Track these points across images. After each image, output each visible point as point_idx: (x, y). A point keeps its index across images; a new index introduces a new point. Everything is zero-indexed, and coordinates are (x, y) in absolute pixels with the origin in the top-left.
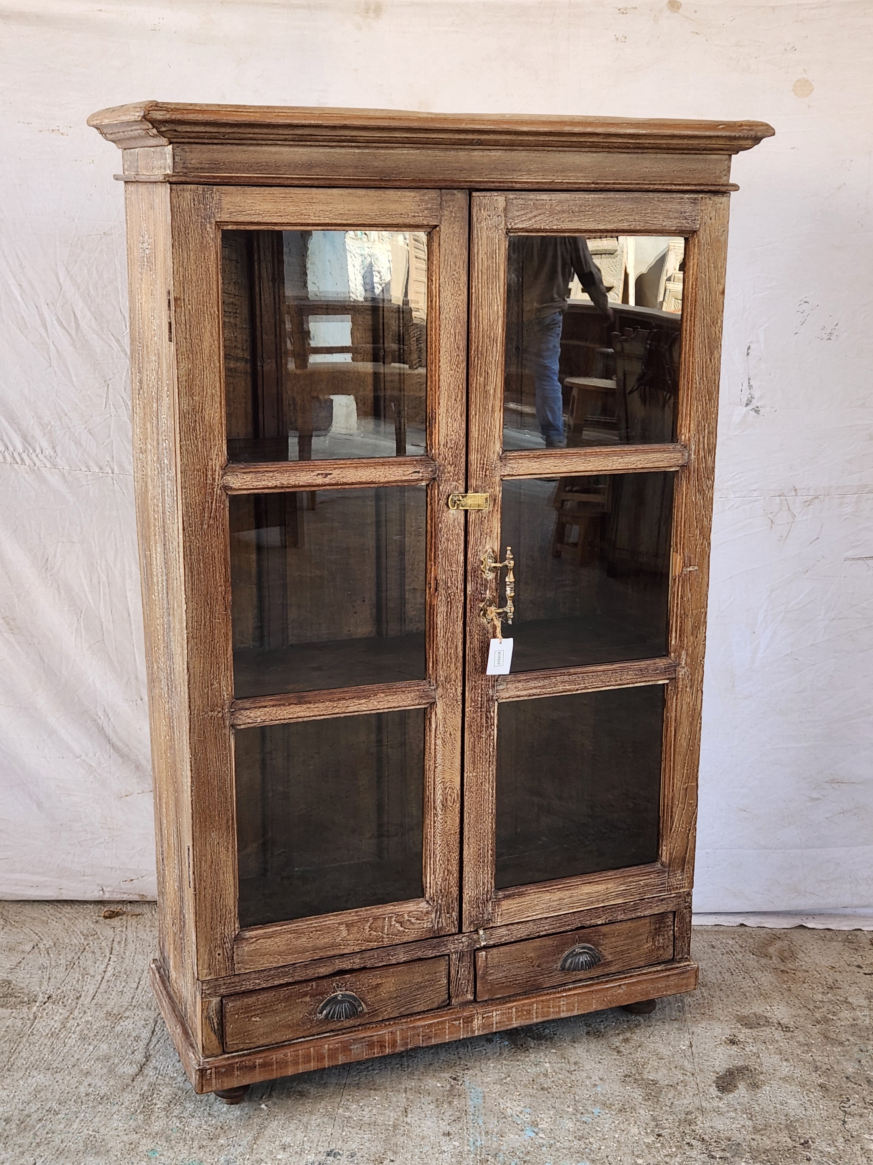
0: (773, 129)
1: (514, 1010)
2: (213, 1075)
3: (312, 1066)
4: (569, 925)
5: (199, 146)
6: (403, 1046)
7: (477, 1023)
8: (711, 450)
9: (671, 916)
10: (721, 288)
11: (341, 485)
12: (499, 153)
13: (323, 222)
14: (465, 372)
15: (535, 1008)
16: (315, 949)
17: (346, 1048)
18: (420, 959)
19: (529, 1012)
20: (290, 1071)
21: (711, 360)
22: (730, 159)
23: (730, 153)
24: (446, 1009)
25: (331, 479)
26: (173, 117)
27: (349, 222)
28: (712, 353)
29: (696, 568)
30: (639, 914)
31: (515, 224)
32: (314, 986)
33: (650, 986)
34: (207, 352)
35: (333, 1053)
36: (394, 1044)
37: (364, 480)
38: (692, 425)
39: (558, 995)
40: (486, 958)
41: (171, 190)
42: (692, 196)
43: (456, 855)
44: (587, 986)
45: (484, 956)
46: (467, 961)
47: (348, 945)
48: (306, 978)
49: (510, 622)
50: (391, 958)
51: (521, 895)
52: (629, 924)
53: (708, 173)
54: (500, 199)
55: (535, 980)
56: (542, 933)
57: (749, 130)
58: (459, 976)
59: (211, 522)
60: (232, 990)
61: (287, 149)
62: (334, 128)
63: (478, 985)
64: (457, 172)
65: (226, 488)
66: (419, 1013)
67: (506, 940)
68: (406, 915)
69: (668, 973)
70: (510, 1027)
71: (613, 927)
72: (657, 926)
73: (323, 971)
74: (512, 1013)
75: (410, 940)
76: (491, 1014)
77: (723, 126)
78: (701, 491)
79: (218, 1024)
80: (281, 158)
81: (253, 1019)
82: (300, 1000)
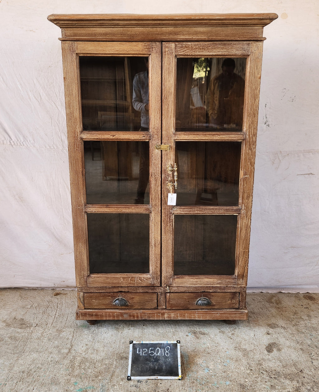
0: (277, 15)
1: (179, 314)
2: (80, 315)
3: (111, 318)
4: (199, 290)
5: (70, 29)
6: (141, 318)
7: (166, 316)
8: (255, 135)
9: (238, 293)
10: (259, 76)
11: (118, 139)
12: (172, 28)
13: (111, 53)
14: (161, 104)
15: (186, 315)
16: (113, 283)
17: (122, 315)
18: (147, 292)
19: (184, 316)
20: (104, 319)
21: (255, 102)
22: (263, 28)
23: (263, 26)
24: (156, 309)
25: (115, 137)
27: (120, 53)
28: (255, 100)
29: (248, 176)
30: (226, 291)
31: (178, 53)
32: (112, 294)
33: (229, 316)
34: (74, 95)
35: (118, 316)
36: (138, 317)
37: (126, 138)
38: (247, 125)
39: (195, 312)
40: (170, 296)
41: (62, 43)
42: (248, 42)
43: (159, 262)
44: (206, 311)
46: (163, 296)
47: (123, 284)
48: (110, 292)
49: (176, 188)
50: (137, 290)
51: (182, 278)
52: (222, 294)
53: (254, 34)
54: (173, 45)
55: (187, 306)
56: (189, 291)
57: (266, 16)
58: (161, 300)
59: (77, 148)
60: (86, 291)
61: (98, 29)
63: (167, 304)
64: (157, 35)
65: (82, 139)
66: (147, 309)
67: (177, 291)
68: (142, 278)
69: (236, 312)
70: (177, 319)
71: (216, 294)
72: (233, 296)
73: (115, 290)
75: (144, 286)
76: (171, 314)
78: (250, 149)
79: (83, 300)
80: (96, 32)
81: (93, 300)
82: (107, 297)
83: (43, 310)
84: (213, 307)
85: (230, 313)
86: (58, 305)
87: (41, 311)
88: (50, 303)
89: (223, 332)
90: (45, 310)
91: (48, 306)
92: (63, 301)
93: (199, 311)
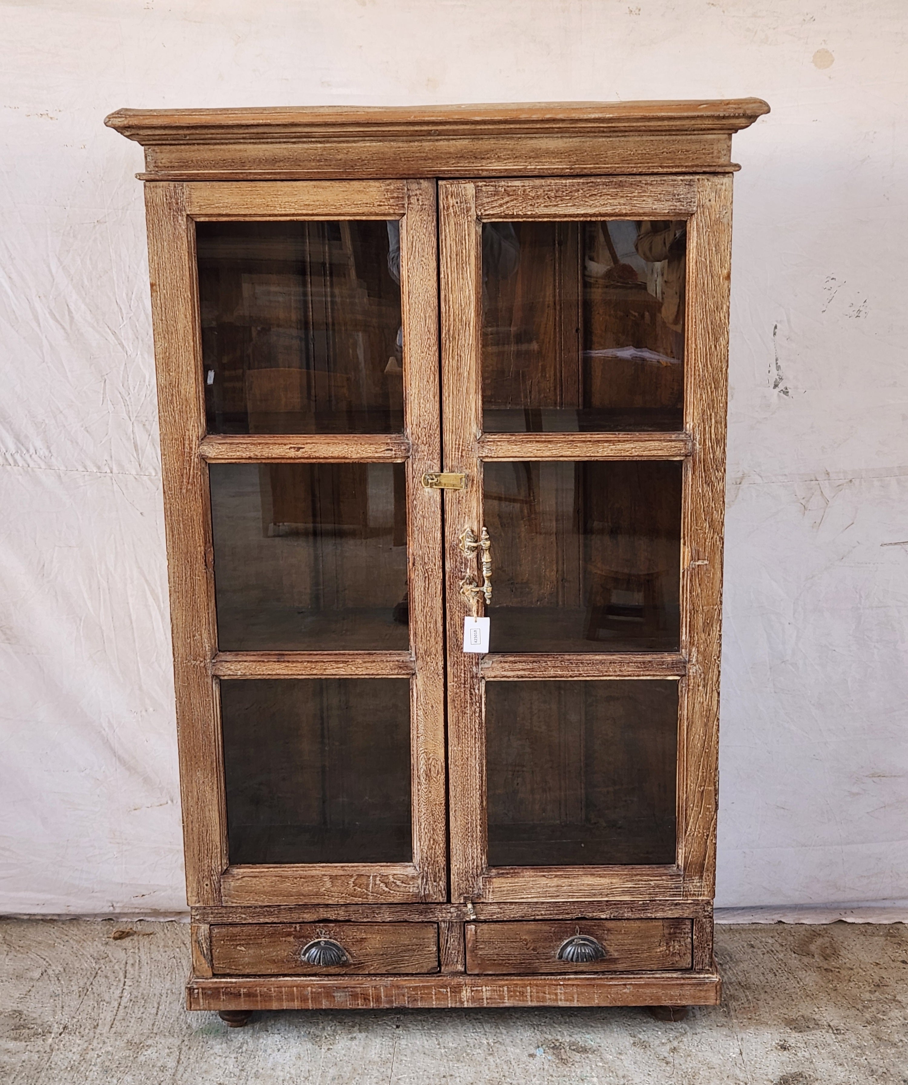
0: (769, 105)
1: (506, 988)
2: (201, 995)
3: (296, 1005)
4: (568, 914)
5: (168, 147)
6: (387, 1003)
7: (466, 994)
8: (721, 441)
9: (688, 922)
10: (725, 272)
11: (313, 458)
12: (466, 142)
13: (289, 212)
14: (437, 354)
15: (529, 991)
16: (300, 894)
17: (329, 993)
18: (406, 921)
19: (522, 994)
20: (275, 1006)
21: (715, 346)
22: (730, 139)
23: (728, 132)
24: (435, 975)
25: (303, 453)
27: (315, 212)
28: (716, 340)
29: (706, 562)
30: (649, 915)
31: (485, 210)
32: (298, 928)
33: (661, 992)
34: (181, 332)
35: (316, 997)
36: (378, 999)
37: (336, 454)
38: (695, 414)
39: (554, 982)
40: (476, 932)
41: (145, 186)
42: (687, 177)
43: (442, 826)
44: (588, 979)
45: (473, 930)
46: (456, 932)
47: (332, 896)
48: (291, 921)
49: (488, 602)
50: (376, 915)
51: (515, 875)
52: (638, 923)
53: (704, 154)
54: (469, 188)
55: (530, 964)
56: (537, 917)
57: (737, 108)
58: (448, 945)
59: (190, 487)
60: (219, 920)
61: (251, 146)
63: (467, 958)
64: (422, 162)
65: (203, 458)
66: (407, 975)
67: (498, 917)
68: (391, 877)
69: (682, 982)
70: (501, 1005)
71: (619, 923)
72: (672, 931)
73: (308, 917)
74: (503, 992)
75: (396, 901)
76: (480, 988)
77: (705, 106)
78: (709, 483)
79: (207, 949)
80: (245, 154)
81: (238, 948)
82: (284, 939)
83: (82, 984)
84: (613, 967)
85: (662, 985)
86: (129, 967)
87: (75, 988)
88: (102, 961)
89: (645, 1046)
90: (88, 983)
91: (97, 973)
92: (144, 958)
93: (569, 979)
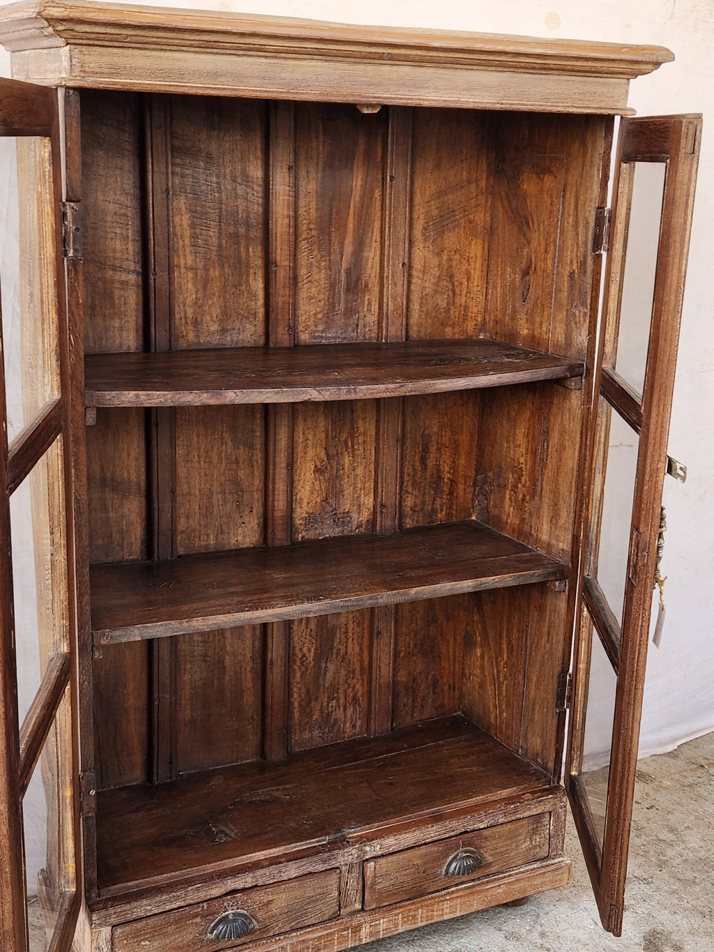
0: (673, 54)
1: (400, 916)
4: (453, 831)
5: (98, 49)
7: (365, 931)
9: (547, 816)
12: (408, 69)
15: (420, 913)
18: (311, 873)
19: (414, 917)
22: (628, 84)
23: (628, 77)
24: (334, 920)
26: (72, 15)
30: (518, 816)
32: (205, 907)
33: (526, 884)
39: (441, 899)
40: (375, 868)
44: (469, 888)
45: (373, 866)
46: (356, 873)
48: (198, 900)
50: (283, 874)
52: (509, 826)
53: (607, 97)
55: (420, 886)
56: (427, 841)
57: (651, 54)
58: (348, 887)
60: (123, 919)
61: (191, 56)
62: (243, 35)
63: (366, 895)
64: (365, 87)
66: (310, 926)
67: (393, 849)
69: (544, 870)
70: (395, 933)
71: (494, 830)
72: (535, 826)
73: (214, 892)
74: (398, 919)
76: (378, 922)
77: (626, 49)
81: (142, 943)
82: (191, 921)
84: (487, 871)
85: (529, 877)
89: (513, 936)
93: (453, 892)
